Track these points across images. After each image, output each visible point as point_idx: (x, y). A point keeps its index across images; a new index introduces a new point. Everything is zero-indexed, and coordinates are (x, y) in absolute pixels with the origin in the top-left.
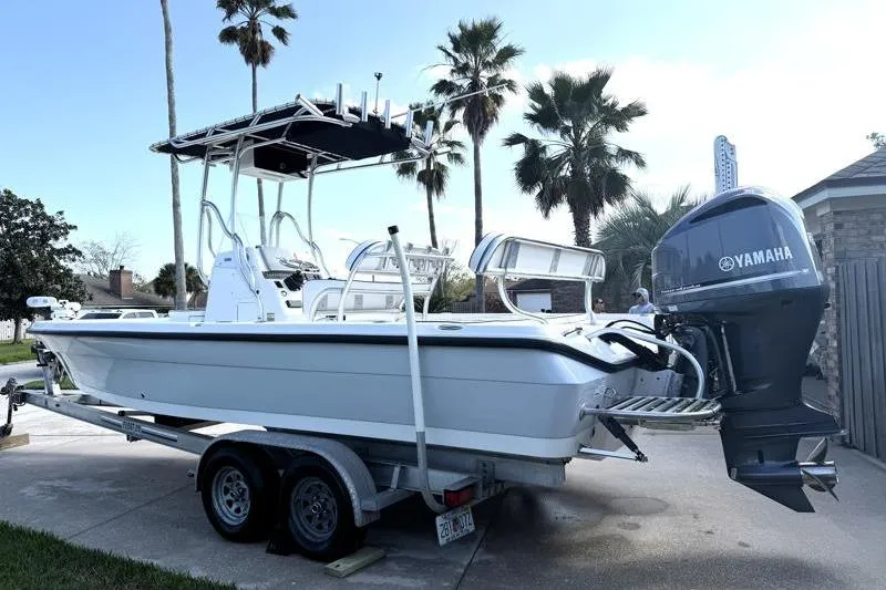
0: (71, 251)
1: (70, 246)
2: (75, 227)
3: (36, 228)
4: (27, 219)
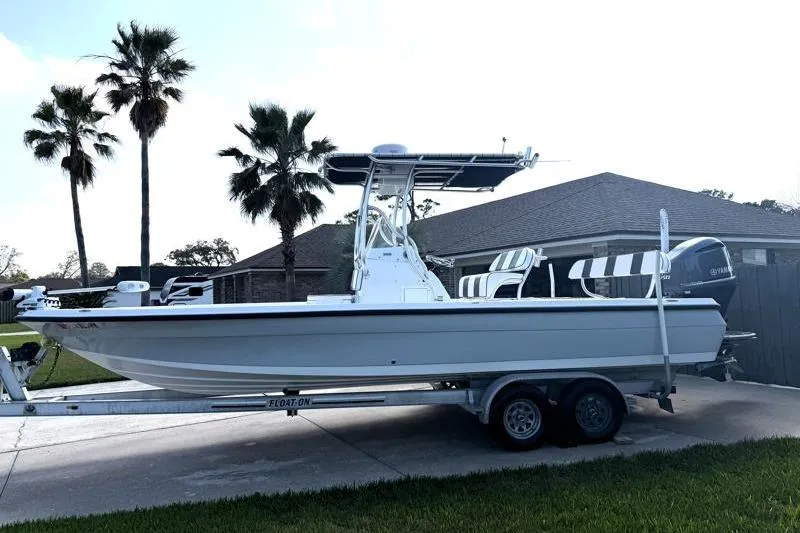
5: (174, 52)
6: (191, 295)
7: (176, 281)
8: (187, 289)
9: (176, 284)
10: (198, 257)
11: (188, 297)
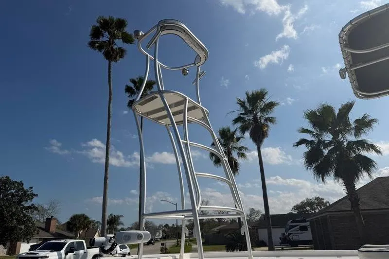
0: (33, 208)
1: (32, 205)
2: (37, 195)
3: (17, 196)
4: (13, 191)
5: (267, 99)
6: (301, 231)
7: (292, 222)
8: (298, 227)
9: (291, 224)
10: (308, 208)
11: (299, 232)
